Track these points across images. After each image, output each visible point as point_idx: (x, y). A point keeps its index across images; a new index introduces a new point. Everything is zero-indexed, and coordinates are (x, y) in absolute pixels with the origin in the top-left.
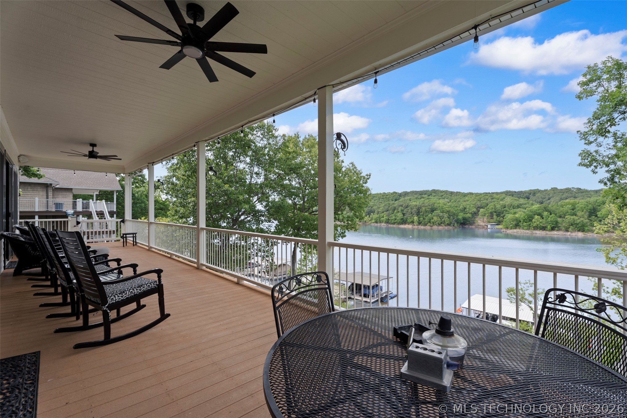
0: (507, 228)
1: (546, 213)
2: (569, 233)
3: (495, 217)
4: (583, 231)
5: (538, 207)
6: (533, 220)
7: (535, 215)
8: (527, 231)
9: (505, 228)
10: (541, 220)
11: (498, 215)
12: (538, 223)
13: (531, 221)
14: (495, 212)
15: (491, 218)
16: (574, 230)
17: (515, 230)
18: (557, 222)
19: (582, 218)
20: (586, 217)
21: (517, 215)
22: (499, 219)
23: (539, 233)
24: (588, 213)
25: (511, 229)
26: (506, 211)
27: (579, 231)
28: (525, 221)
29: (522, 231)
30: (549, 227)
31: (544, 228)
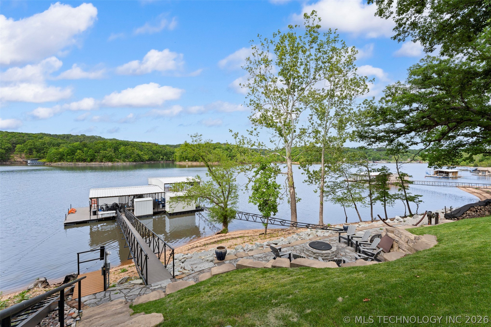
0: (51, 161)
1: (85, 149)
2: (103, 163)
3: (34, 153)
4: (111, 161)
5: (79, 144)
6: (76, 154)
7: (76, 150)
8: (71, 163)
9: (49, 162)
10: (82, 154)
11: (38, 152)
12: (80, 156)
13: (74, 154)
14: (35, 148)
15: (30, 155)
16: (106, 161)
17: (59, 163)
18: (94, 155)
19: (110, 152)
20: (113, 151)
21: (61, 150)
22: (40, 155)
23: (81, 164)
24: (113, 150)
25: (55, 162)
26: (47, 148)
27: (109, 161)
28: (68, 154)
29: (66, 163)
30: (89, 159)
31: (84, 160)
